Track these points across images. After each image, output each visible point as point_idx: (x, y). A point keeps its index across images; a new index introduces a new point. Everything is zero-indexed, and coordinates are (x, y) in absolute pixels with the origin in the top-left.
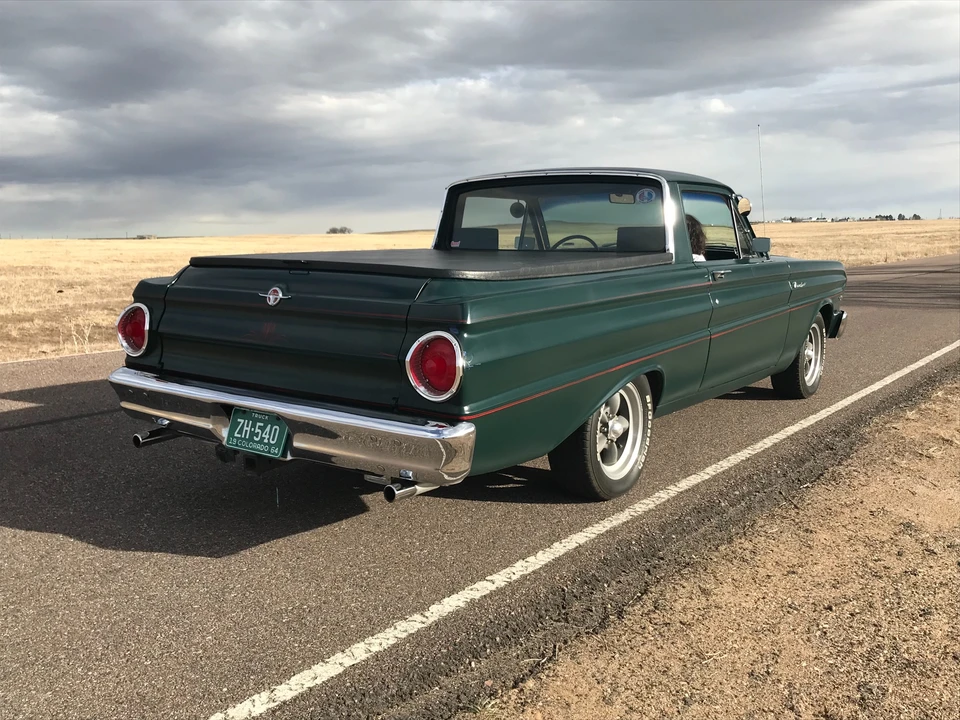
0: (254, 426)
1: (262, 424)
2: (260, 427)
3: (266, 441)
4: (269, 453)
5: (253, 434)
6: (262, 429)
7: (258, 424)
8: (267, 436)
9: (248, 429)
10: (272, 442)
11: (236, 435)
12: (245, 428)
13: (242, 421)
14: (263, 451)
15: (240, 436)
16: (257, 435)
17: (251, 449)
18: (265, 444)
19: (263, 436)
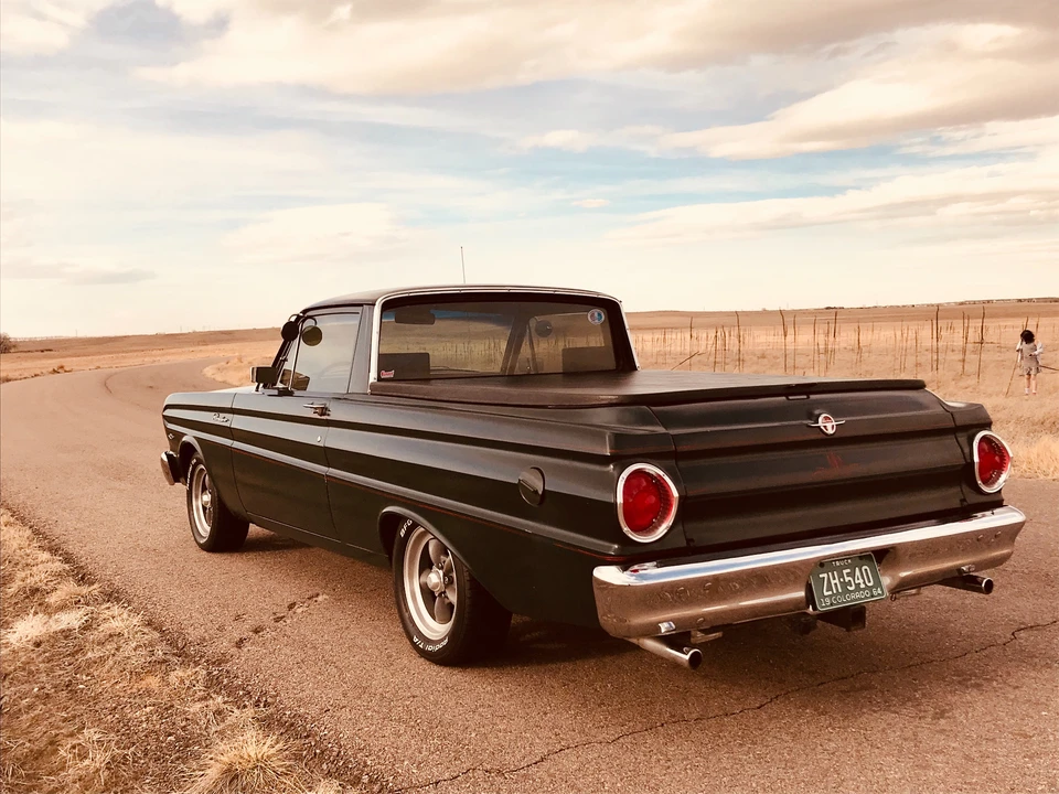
0: (841, 575)
1: (849, 571)
2: (848, 575)
3: (862, 586)
4: (873, 596)
5: (845, 585)
6: (852, 575)
7: (845, 572)
8: (861, 581)
9: (837, 581)
10: (869, 584)
11: (826, 594)
12: (833, 582)
13: (825, 575)
14: (866, 597)
15: (830, 593)
16: (849, 583)
17: (852, 601)
18: (864, 589)
19: (857, 582)
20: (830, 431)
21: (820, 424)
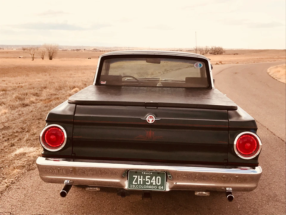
0: (144, 177)
1: (149, 177)
2: (148, 178)
3: (154, 184)
4: (158, 189)
5: (144, 182)
6: (151, 179)
7: (147, 177)
8: (154, 182)
9: (141, 180)
10: (158, 184)
11: (134, 183)
12: (139, 179)
13: (136, 176)
14: (154, 189)
15: (136, 183)
16: (148, 182)
17: (146, 188)
18: (154, 185)
19: (152, 182)
20: (150, 122)
21: (147, 119)
